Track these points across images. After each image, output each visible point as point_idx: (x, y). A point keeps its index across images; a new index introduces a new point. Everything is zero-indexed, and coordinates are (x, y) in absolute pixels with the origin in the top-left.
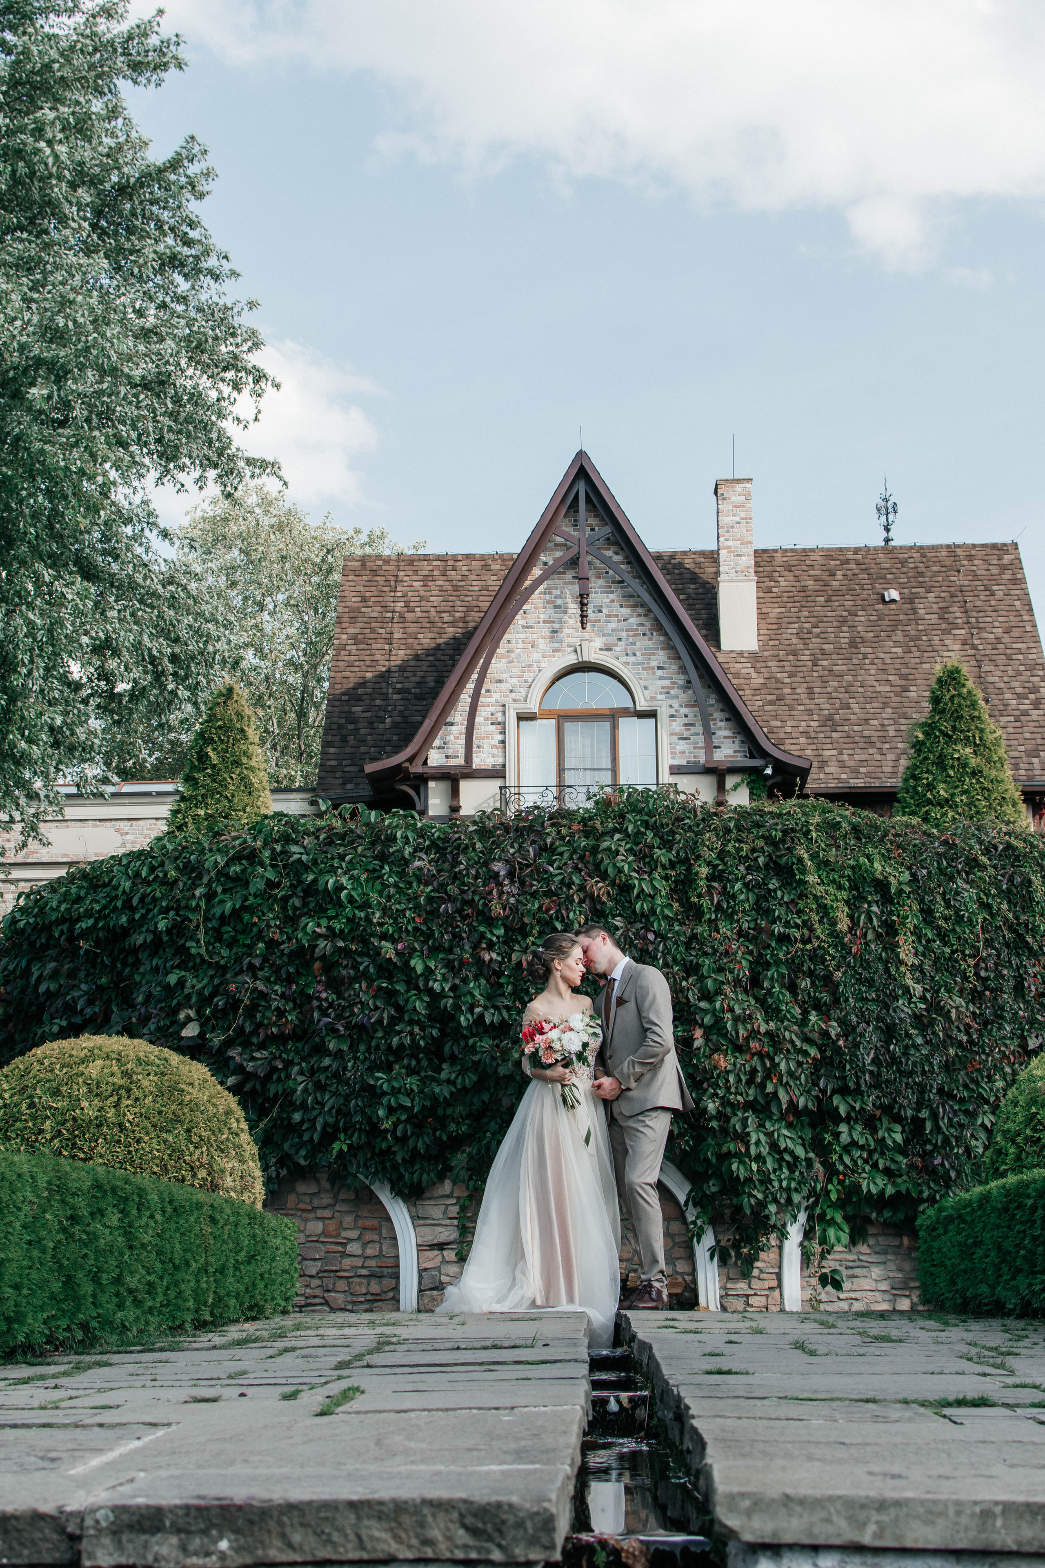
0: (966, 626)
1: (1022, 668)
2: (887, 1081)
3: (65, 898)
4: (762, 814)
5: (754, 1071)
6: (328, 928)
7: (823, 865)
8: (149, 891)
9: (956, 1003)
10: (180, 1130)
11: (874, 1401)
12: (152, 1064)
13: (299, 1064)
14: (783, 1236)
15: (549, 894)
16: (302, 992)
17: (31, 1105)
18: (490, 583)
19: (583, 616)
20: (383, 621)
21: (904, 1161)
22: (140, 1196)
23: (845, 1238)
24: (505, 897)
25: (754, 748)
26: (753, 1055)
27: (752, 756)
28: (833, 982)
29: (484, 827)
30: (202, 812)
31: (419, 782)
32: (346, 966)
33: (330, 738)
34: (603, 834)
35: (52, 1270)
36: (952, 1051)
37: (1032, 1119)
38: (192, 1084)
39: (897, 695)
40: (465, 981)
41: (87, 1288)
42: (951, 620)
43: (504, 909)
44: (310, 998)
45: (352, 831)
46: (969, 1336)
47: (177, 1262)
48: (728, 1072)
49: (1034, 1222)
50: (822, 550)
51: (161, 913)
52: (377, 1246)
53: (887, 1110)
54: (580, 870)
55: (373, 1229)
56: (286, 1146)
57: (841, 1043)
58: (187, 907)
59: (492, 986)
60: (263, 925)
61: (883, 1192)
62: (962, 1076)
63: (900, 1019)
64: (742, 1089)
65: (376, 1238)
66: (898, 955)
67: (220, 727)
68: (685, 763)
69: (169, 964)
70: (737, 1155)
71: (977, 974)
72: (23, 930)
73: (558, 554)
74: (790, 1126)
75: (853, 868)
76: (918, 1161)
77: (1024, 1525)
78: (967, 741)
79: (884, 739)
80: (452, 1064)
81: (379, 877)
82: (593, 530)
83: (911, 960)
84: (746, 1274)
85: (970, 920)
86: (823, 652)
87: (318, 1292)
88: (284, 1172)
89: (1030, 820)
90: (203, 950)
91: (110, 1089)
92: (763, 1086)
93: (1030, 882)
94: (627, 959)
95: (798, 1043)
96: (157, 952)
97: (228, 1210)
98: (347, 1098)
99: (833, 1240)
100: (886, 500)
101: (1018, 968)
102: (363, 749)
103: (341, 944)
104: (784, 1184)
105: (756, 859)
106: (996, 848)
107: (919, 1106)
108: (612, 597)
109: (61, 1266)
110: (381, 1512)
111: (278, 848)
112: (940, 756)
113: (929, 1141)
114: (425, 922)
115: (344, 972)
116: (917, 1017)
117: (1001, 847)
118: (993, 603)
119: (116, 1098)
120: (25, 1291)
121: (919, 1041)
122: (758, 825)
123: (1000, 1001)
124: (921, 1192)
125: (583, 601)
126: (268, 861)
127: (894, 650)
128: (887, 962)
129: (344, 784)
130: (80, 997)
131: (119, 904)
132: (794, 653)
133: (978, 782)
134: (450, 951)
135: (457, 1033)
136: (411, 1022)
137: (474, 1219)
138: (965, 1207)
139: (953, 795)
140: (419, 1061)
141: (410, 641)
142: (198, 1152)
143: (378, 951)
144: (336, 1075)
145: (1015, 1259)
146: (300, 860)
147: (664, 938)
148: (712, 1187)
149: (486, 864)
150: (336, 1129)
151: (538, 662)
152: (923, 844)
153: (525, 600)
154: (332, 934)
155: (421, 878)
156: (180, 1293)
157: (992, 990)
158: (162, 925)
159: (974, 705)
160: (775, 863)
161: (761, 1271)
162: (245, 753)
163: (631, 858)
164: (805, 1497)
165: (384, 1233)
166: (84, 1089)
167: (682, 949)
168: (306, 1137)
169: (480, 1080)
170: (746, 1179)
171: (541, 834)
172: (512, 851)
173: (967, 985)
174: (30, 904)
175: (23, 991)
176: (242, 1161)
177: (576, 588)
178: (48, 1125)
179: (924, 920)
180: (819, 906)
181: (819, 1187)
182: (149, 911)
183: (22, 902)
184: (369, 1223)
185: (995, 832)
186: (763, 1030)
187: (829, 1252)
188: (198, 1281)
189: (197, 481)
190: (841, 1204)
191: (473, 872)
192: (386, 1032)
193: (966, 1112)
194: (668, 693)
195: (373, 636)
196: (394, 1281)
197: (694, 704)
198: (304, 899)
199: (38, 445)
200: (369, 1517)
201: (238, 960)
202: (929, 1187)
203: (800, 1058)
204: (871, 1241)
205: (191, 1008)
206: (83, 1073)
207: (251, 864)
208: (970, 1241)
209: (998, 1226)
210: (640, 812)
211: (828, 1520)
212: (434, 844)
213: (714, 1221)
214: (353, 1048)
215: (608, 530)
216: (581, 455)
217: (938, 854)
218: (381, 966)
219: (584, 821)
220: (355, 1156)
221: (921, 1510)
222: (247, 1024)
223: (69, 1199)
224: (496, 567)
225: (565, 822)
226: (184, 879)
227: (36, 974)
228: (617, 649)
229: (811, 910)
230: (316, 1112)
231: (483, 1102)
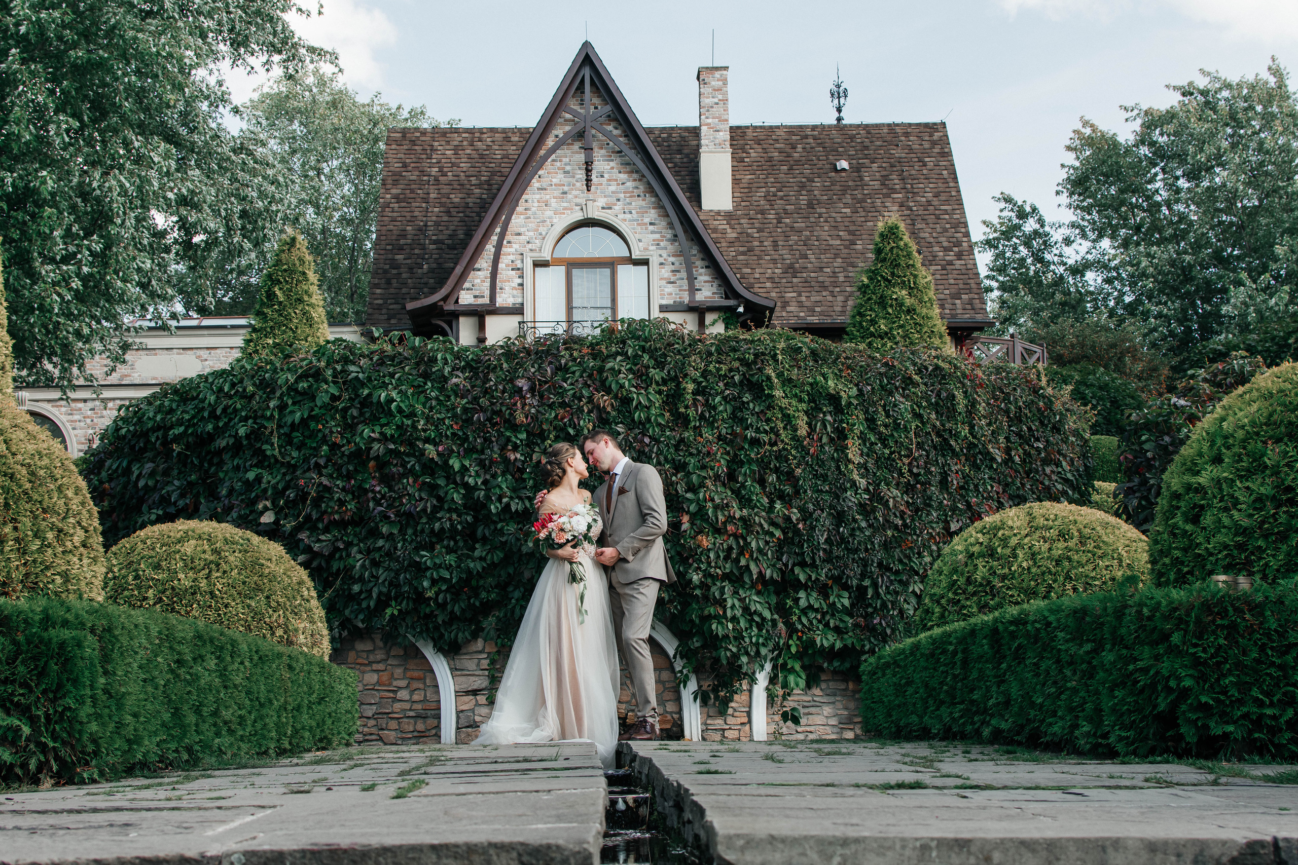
0: (902, 191)
1: (948, 226)
2: (837, 557)
3: (159, 410)
4: (736, 339)
5: (730, 548)
6: (381, 433)
7: (787, 382)
8: (230, 402)
9: (893, 494)
10: (261, 597)
11: (832, 785)
12: (237, 543)
13: (358, 545)
14: (753, 681)
15: (563, 405)
16: (360, 487)
17: (137, 577)
18: (510, 152)
19: (588, 180)
20: (421, 184)
21: (850, 621)
22: (233, 646)
23: (802, 683)
24: (527, 408)
25: (729, 290)
26: (730, 536)
27: (727, 298)
28: (794, 477)
29: (509, 351)
30: (270, 341)
31: (453, 317)
32: (396, 465)
33: (376, 281)
34: (608, 356)
35: (163, 703)
36: (889, 533)
37: (953, 585)
38: (270, 560)
39: (846, 247)
40: (494, 476)
41: (191, 719)
42: (890, 186)
43: (527, 418)
44: (366, 491)
45: (400, 354)
46: (903, 751)
47: (262, 700)
48: (709, 550)
49: (955, 663)
50: (786, 127)
51: (240, 421)
52: (423, 693)
53: (837, 580)
54: (589, 386)
55: (418, 679)
56: (347, 612)
57: (800, 526)
58: (263, 416)
59: (516, 480)
60: (327, 431)
61: (833, 645)
62: (897, 553)
63: (849, 507)
64: (720, 563)
65: (421, 686)
66: (847, 455)
67: (285, 270)
68: (671, 302)
69: (248, 464)
70: (716, 617)
71: (910, 471)
72: (124, 437)
73: (568, 128)
74: (759, 593)
75: (811, 384)
76: (861, 620)
77: (953, 855)
78: (903, 285)
79: (835, 284)
80: (484, 544)
81: (422, 392)
82: (596, 108)
83: (857, 460)
84: (722, 712)
85: (905, 427)
86: (786, 212)
87: (374, 730)
88: (345, 633)
89: (953, 349)
90: (276, 452)
91: (202, 563)
92: (737, 561)
93: (954, 396)
94: (627, 459)
95: (766, 526)
96: (237, 454)
97: (302, 660)
98: (397, 573)
99: (792, 685)
100: (838, 86)
101: (943, 466)
102: (404, 290)
103: (392, 446)
104: (754, 640)
105: (733, 377)
106: (926, 369)
107: (863, 576)
108: (612, 164)
109: (170, 700)
110: (457, 853)
111: (339, 368)
112: (881, 297)
113: (870, 605)
114: (461, 429)
115: (394, 470)
116: (861, 505)
117: (931, 368)
118: (925, 172)
119: (207, 571)
120: (142, 719)
121: (864, 524)
122: (734, 350)
123: (929, 493)
124: (863, 646)
125: (588, 167)
126: (330, 379)
127: (844, 210)
128: (838, 461)
129: (389, 319)
130: (173, 491)
131: (206, 414)
132: (762, 212)
133: (912, 318)
134: (482, 452)
135: (488, 519)
136: (450, 510)
137: (502, 670)
138: (899, 655)
139: (891, 329)
140: (456, 542)
141: (444, 200)
142: (276, 615)
143: (422, 452)
144: (388, 554)
145: (939, 694)
146: (357, 377)
147: (658, 442)
148: (696, 643)
149: (511, 381)
150: (389, 598)
151: (550, 218)
152: (868, 366)
153: (540, 167)
154: (384, 439)
155: (457, 391)
156: (265, 725)
157: (922, 484)
158: (242, 431)
159: (909, 255)
160: (748, 380)
161: (735, 710)
162: (306, 292)
163: (630, 376)
164: (786, 837)
165: (428, 682)
166: (181, 564)
167: (672, 450)
168: (364, 605)
169: (506, 556)
170: (723, 636)
171: (557, 356)
172: (533, 370)
173: (902, 480)
174: (130, 415)
175: (125, 487)
176: (313, 622)
177: (581, 157)
178: (150, 593)
179: (869, 427)
180: (784, 415)
181: (782, 642)
182: (230, 420)
183: (122, 413)
184: (416, 674)
185: (925, 357)
186: (737, 516)
187: (789, 695)
188: (279, 717)
189: (265, 64)
190: (799, 656)
191: (501, 387)
192: (429, 519)
193: (900, 582)
194: (658, 245)
195: (412, 195)
196: (436, 721)
197: (680, 254)
198: (360, 409)
199: (131, 33)
200: (447, 857)
201: (306, 460)
202: (870, 642)
203: (768, 538)
204: (823, 686)
205: (267, 499)
206: (179, 551)
207: (316, 381)
208: (903, 681)
209: (926, 668)
210: (638, 338)
211: (804, 854)
212: (468, 364)
213: (698, 671)
214: (402, 532)
215: (608, 108)
216: (586, 45)
217: (880, 373)
218: (425, 464)
219: (592, 345)
220: (404, 620)
221: (875, 845)
222: (314, 513)
223: (176, 646)
224: (515, 139)
225: (576, 346)
226: (260, 393)
227: (136, 473)
228: (616, 208)
229: (777, 418)
230: (372, 584)
231: (509, 574)
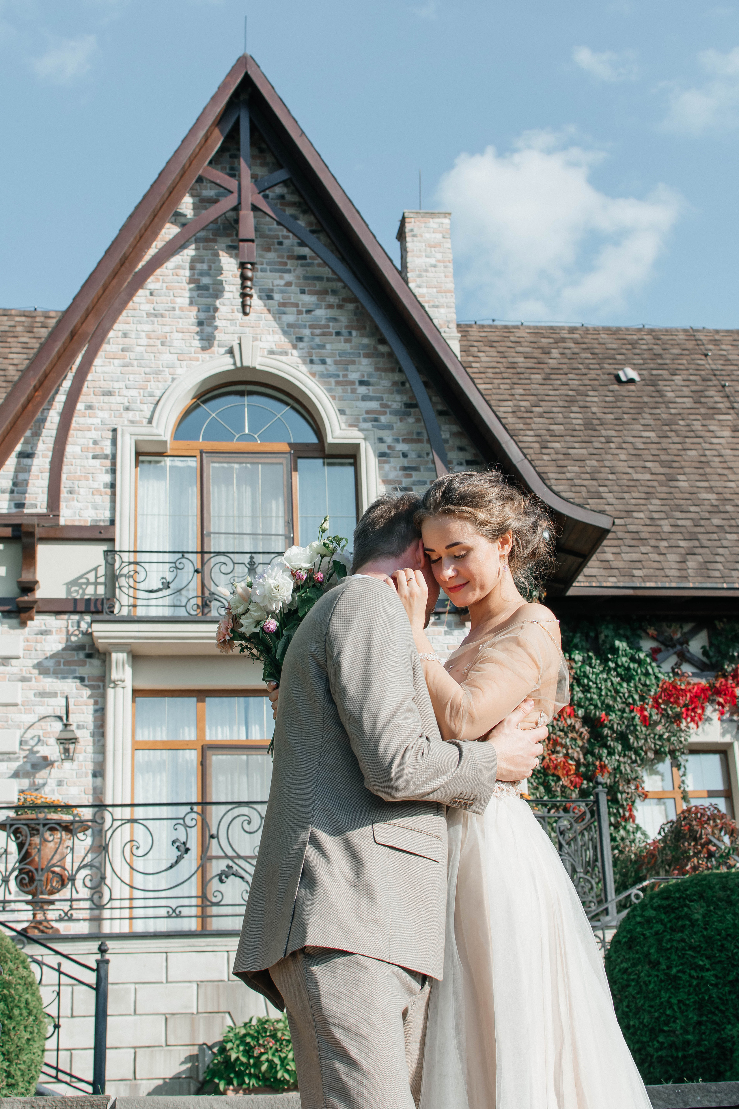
0: (731, 411)
39: (663, 484)
42: (710, 405)
50: (528, 327)
79: (658, 536)
86: (552, 433)
127: (645, 434)
151: (171, 366)
153: (152, 274)
194: (376, 420)
197: (417, 437)
216: (245, 61)
